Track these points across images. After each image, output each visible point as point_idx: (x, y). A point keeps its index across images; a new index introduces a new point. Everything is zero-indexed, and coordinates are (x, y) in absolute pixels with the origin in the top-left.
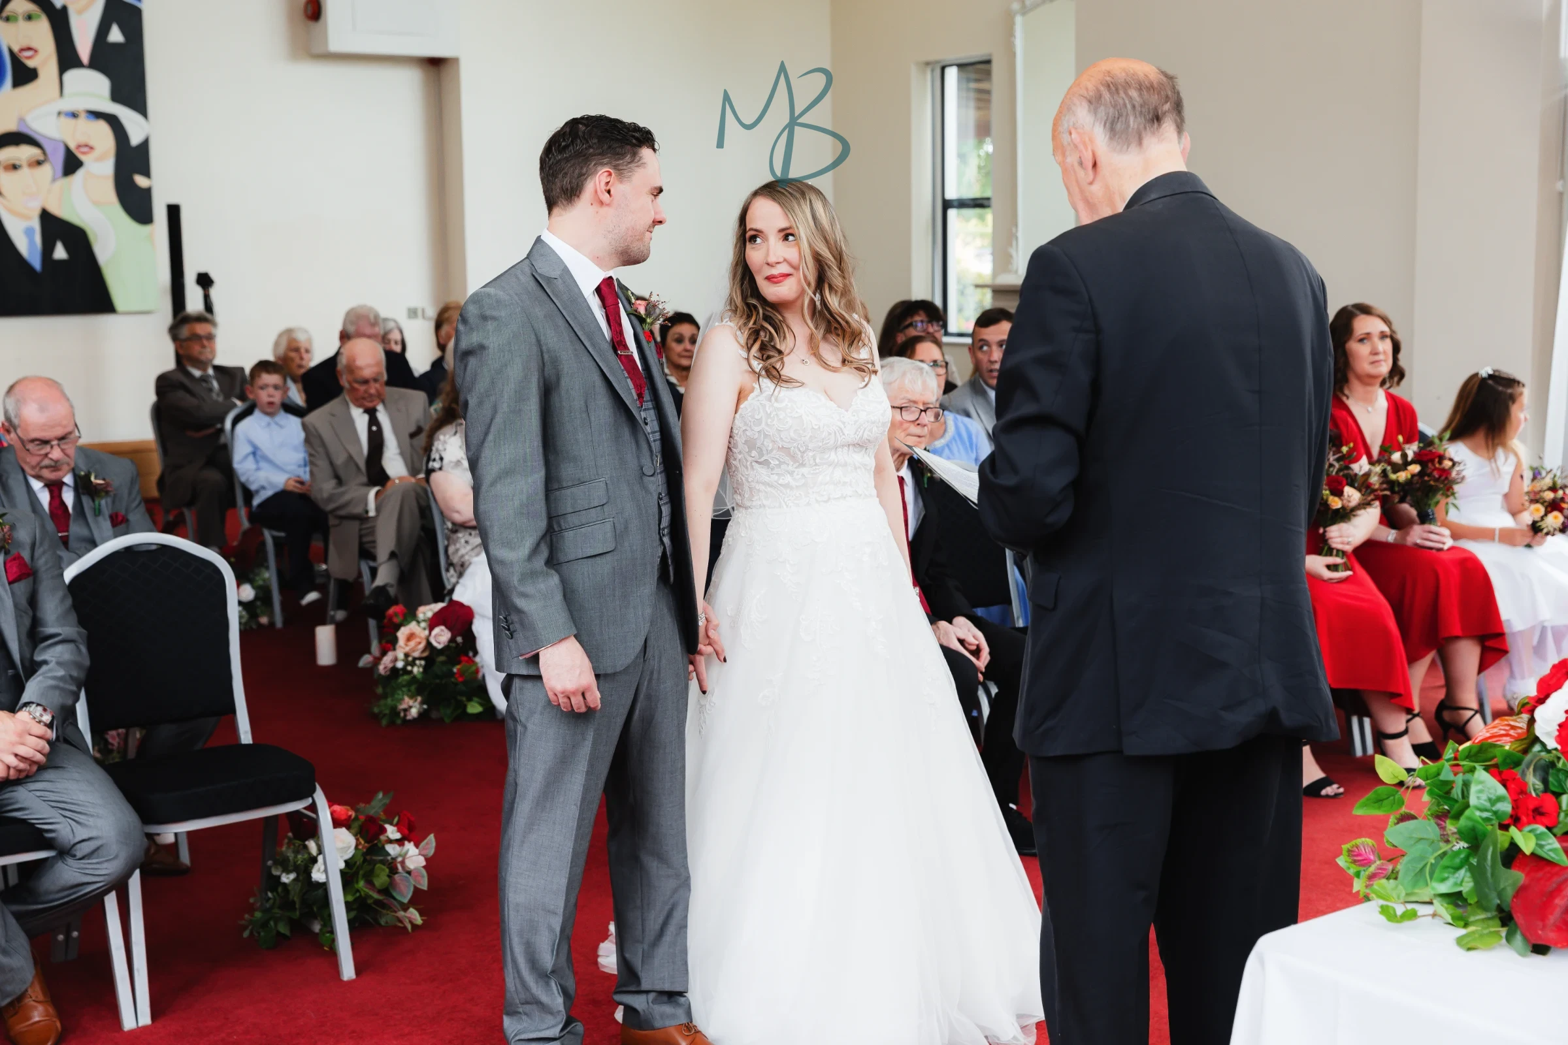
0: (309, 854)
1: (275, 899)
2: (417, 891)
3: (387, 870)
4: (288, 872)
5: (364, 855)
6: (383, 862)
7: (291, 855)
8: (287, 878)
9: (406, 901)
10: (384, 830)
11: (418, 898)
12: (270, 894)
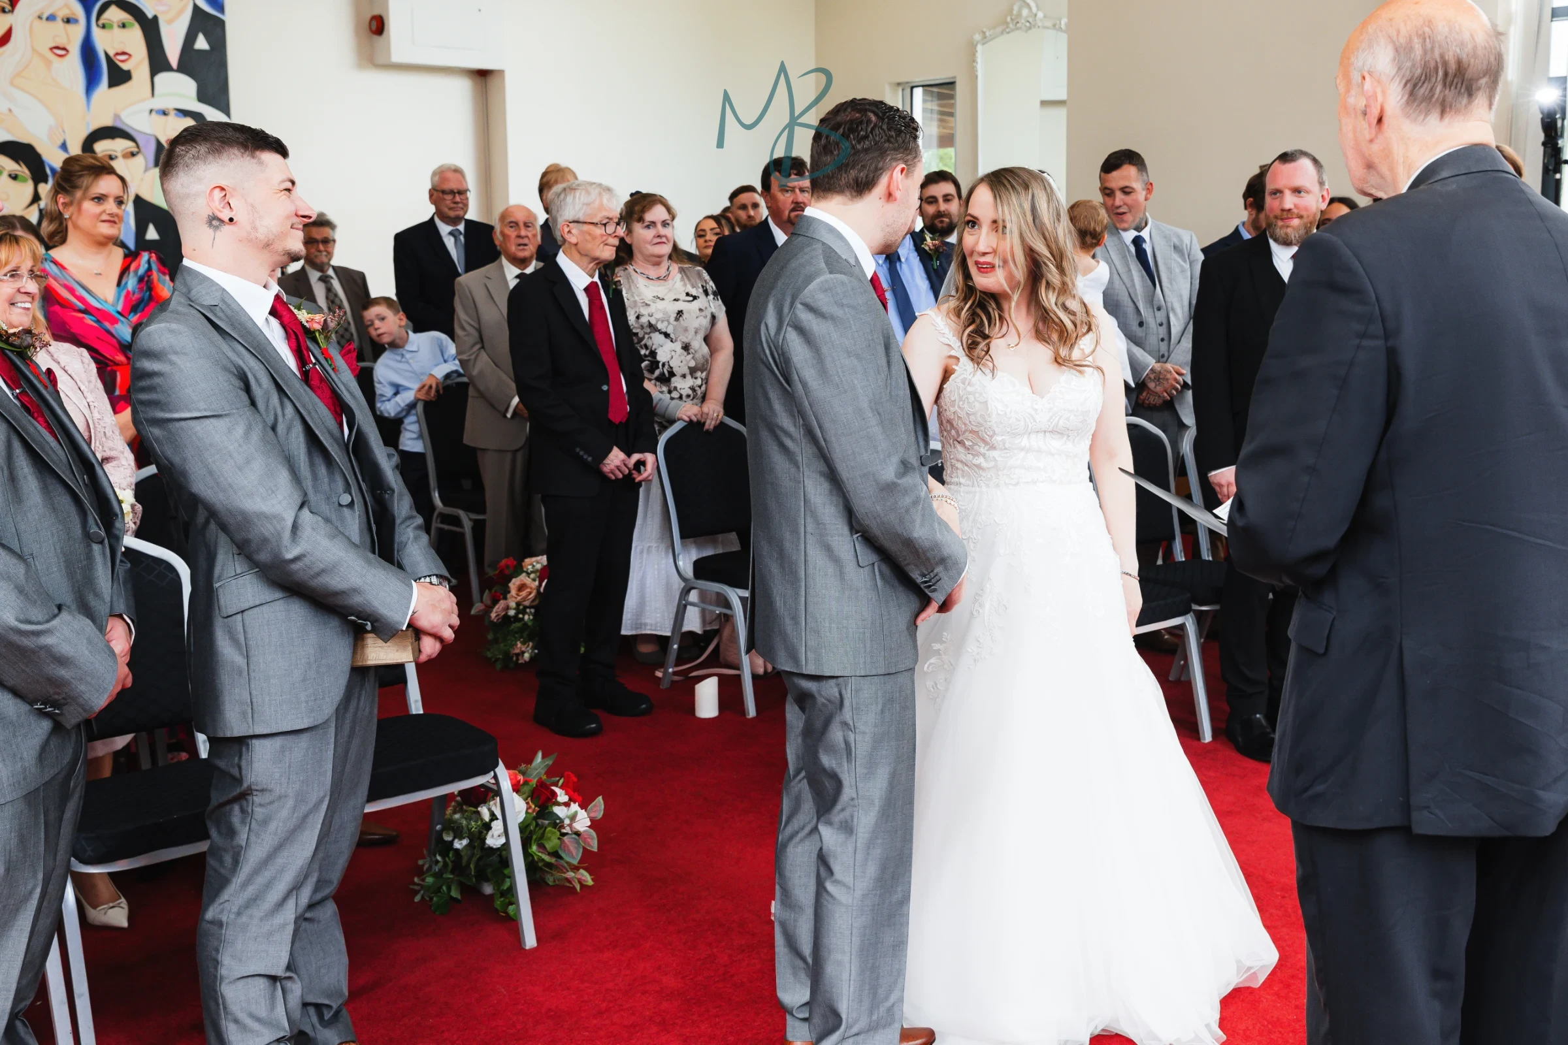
0: (482, 820)
1: (445, 865)
2: (586, 852)
3: (558, 833)
4: (461, 838)
5: (535, 819)
6: (555, 825)
7: (464, 822)
8: (459, 844)
9: (575, 862)
10: (554, 794)
11: (588, 860)
12: (439, 858)
